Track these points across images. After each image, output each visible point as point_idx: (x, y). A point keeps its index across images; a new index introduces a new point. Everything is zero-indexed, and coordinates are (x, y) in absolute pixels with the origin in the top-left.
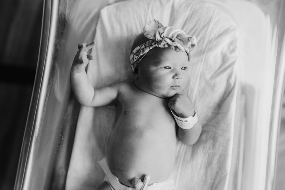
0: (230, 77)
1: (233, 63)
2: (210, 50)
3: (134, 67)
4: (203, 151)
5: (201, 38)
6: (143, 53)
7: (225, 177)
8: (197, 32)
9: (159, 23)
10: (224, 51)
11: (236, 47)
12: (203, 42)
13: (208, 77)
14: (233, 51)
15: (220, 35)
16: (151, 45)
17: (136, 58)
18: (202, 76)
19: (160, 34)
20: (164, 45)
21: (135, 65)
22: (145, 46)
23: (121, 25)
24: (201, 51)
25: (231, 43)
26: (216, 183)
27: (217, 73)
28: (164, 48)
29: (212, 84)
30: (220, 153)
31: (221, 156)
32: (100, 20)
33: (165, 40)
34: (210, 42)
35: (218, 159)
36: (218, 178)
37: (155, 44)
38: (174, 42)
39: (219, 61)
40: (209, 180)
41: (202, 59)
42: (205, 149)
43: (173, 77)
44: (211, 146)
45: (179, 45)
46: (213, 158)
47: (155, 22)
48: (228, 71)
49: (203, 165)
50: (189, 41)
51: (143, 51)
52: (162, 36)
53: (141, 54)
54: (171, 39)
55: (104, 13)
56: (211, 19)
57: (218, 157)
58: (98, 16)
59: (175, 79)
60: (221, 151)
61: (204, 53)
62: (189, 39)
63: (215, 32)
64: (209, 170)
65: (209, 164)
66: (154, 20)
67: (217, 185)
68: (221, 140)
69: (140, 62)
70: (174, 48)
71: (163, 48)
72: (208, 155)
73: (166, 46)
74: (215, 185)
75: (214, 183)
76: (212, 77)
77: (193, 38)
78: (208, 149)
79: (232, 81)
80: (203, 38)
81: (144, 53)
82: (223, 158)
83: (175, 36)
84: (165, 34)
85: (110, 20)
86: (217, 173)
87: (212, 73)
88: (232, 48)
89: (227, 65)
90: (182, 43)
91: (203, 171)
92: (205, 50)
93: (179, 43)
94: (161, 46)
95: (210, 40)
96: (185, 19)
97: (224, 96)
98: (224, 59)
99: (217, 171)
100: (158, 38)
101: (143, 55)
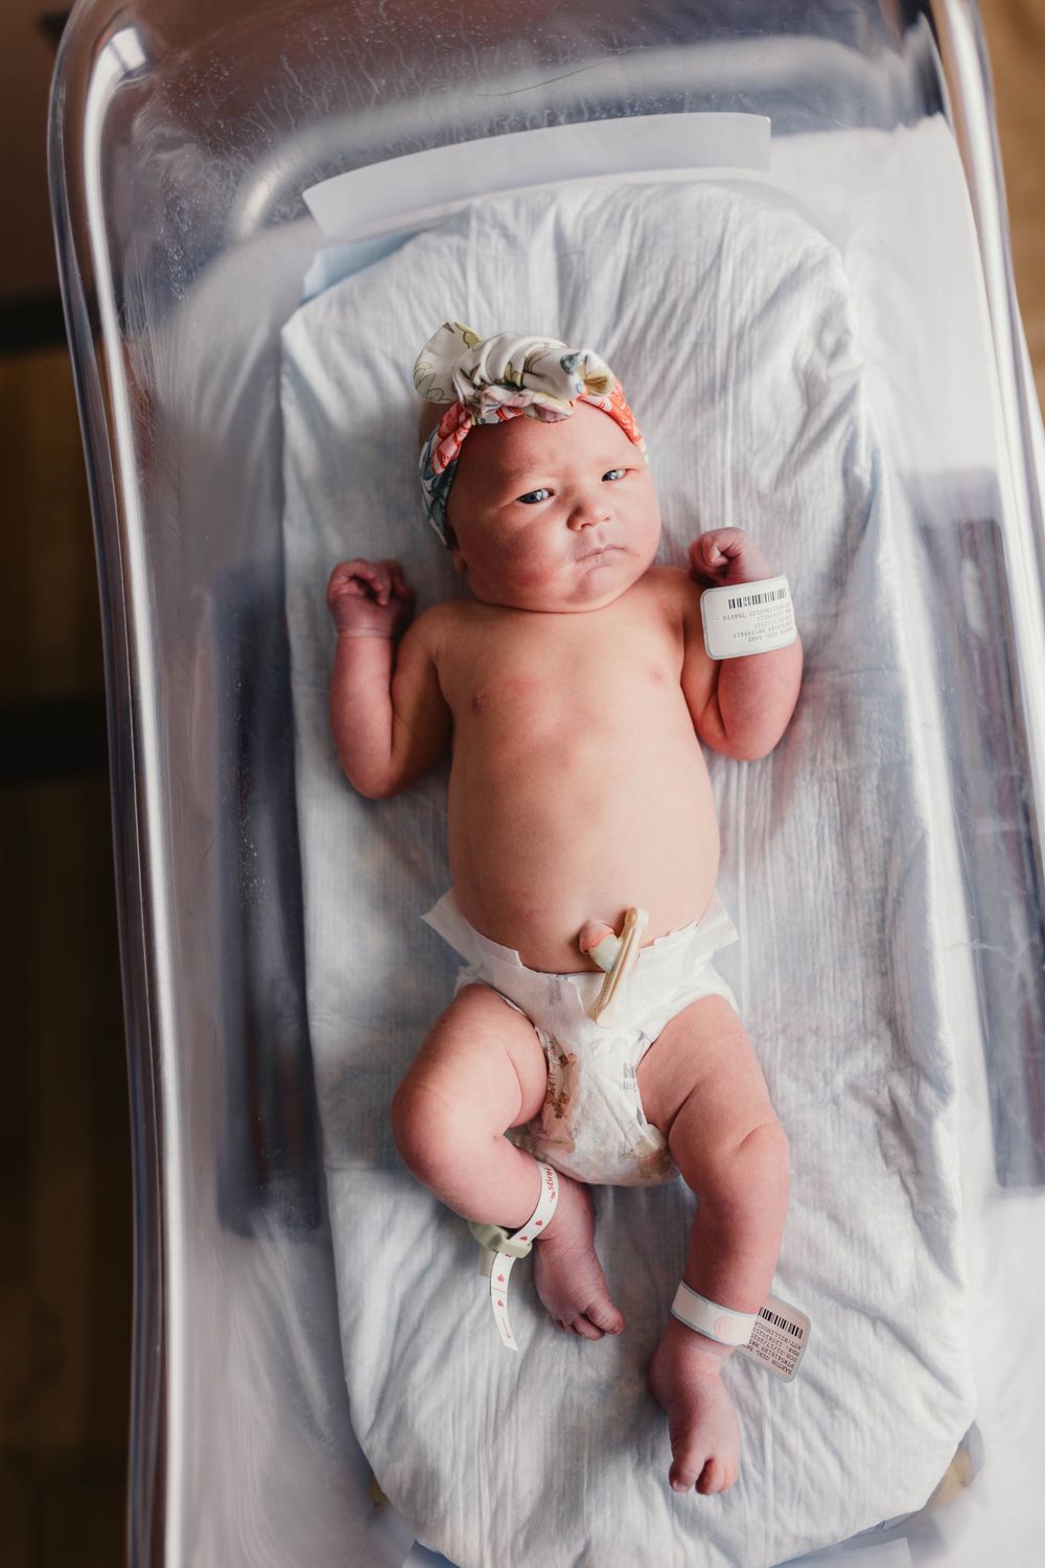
0: (849, 455)
1: (851, 396)
2: (746, 368)
3: (438, 525)
4: (812, 774)
5: (701, 333)
6: (442, 463)
7: (921, 849)
8: (679, 310)
9: (465, 333)
10: (803, 363)
11: (847, 332)
12: (713, 347)
13: (765, 477)
14: (838, 350)
15: (773, 301)
16: (459, 426)
17: (430, 489)
18: (741, 478)
19: (468, 377)
20: (499, 411)
21: (439, 516)
22: (439, 435)
23: (370, 366)
24: (712, 384)
25: (824, 322)
26: (894, 883)
27: (795, 456)
28: (505, 425)
29: (789, 503)
30: (878, 760)
31: (884, 774)
32: (286, 367)
34: (738, 338)
35: (878, 786)
36: (897, 861)
37: (468, 417)
38: (524, 392)
39: (794, 406)
40: (866, 883)
41: (725, 415)
42: (818, 763)
43: (570, 524)
44: (839, 747)
45: (540, 399)
46: (858, 790)
47: (451, 330)
48: (838, 434)
49: (827, 831)
50: (567, 371)
51: (441, 456)
52: (477, 381)
53: (440, 470)
54: (510, 385)
55: (297, 338)
56: (720, 247)
57: (875, 783)
58: (275, 356)
60: (879, 752)
61: (724, 387)
63: (747, 295)
64: (855, 843)
65: (847, 822)
66: (447, 326)
67: (900, 892)
68: (870, 709)
69: (447, 500)
70: (533, 413)
71: (499, 423)
72: (834, 784)
73: (510, 415)
74: (892, 894)
75: (885, 889)
76: (781, 478)
77: (580, 360)
78: (829, 761)
79: (862, 469)
80: (709, 330)
81: (446, 462)
82: (897, 774)
83: (520, 370)
84: (483, 372)
85: (325, 359)
86: (889, 842)
87: (777, 461)
88: (829, 340)
89: (826, 411)
91: (831, 852)
92: (725, 376)
93: (538, 391)
94: (488, 415)
95: (735, 329)
96: (619, 277)
97: (844, 537)
98: (811, 389)
99: (887, 835)
100: (465, 391)
101: (448, 469)
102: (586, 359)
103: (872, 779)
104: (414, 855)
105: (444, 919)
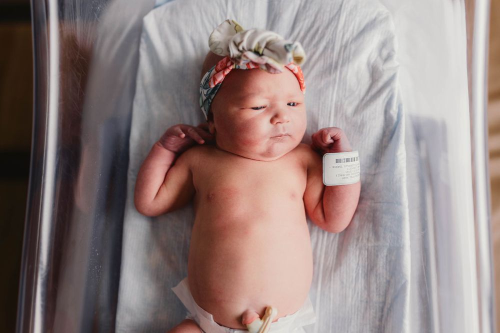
0: (389, 104)
1: (392, 79)
2: (347, 60)
3: (205, 110)
4: (356, 245)
5: (328, 43)
6: (214, 83)
7: (404, 287)
8: (320, 32)
9: (236, 25)
10: (372, 61)
11: (393, 50)
12: (333, 49)
13: (350, 110)
14: (388, 58)
15: (362, 32)
16: (226, 68)
17: (206, 94)
18: (339, 109)
19: (237, 45)
20: (248, 64)
21: (207, 107)
22: (216, 70)
23: (180, 38)
24: (331, 65)
25: (384, 45)
26: (389, 301)
27: (364, 102)
28: (249, 70)
29: (359, 122)
30: (388, 244)
31: (390, 251)
32: (144, 34)
33: (245, 56)
34: (345, 47)
35: (387, 256)
36: (392, 291)
37: (232, 64)
38: (263, 57)
39: (366, 80)
40: (376, 298)
41: (335, 80)
42: (360, 241)
43: (272, 121)
44: (371, 235)
45: (271, 61)
46: (377, 256)
47: (229, 23)
48: (384, 96)
49: (360, 272)
50: (287, 51)
51: (215, 80)
52: (241, 48)
53: (213, 86)
54: (256, 52)
55: (150, 22)
56: (341, 6)
57: (385, 254)
58: (139, 30)
59: (275, 123)
60: (389, 241)
61: (336, 68)
62: (286, 49)
63: (351, 28)
64: (373, 279)
65: (370, 269)
66: (228, 21)
67: (391, 305)
68: (386, 220)
69: (212, 100)
70: (264, 68)
71: (246, 70)
72: (366, 252)
73: (252, 67)
74: (387, 306)
75: (384, 303)
76: (357, 111)
77: (294, 46)
78: (365, 241)
79: (394, 112)
80: (332, 42)
81: (217, 83)
82: (395, 253)
83: (263, 45)
84: (244, 44)
85: (161, 33)
86: (389, 282)
87: (356, 103)
88: (385, 53)
89: (380, 84)
90: (275, 57)
91: (361, 282)
92: (337, 63)
93: (270, 57)
94: (243, 65)
95: (344, 43)
96: (295, 13)
97: (382, 141)
98: (374, 73)
99: (388, 278)
100: (234, 52)
101: (216, 86)
102: (296, 47)
103: (384, 252)
104: (173, 258)
105: (182, 291)
